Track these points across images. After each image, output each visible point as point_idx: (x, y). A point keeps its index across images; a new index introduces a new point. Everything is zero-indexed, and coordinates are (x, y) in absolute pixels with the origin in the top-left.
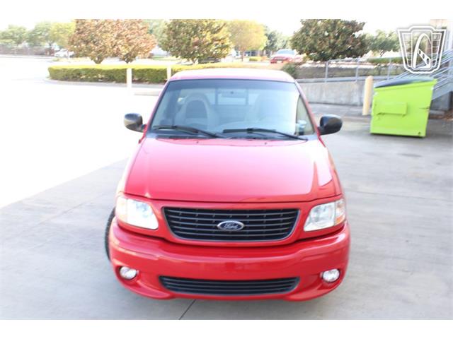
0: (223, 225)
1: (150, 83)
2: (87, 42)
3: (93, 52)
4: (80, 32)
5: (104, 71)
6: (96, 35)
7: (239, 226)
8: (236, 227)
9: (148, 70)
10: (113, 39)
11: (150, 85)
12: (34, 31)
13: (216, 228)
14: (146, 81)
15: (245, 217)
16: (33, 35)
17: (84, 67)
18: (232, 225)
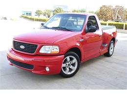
6: (105, 13)
10: (111, 14)
13: (20, 47)
15: (26, 45)
18: (22, 47)
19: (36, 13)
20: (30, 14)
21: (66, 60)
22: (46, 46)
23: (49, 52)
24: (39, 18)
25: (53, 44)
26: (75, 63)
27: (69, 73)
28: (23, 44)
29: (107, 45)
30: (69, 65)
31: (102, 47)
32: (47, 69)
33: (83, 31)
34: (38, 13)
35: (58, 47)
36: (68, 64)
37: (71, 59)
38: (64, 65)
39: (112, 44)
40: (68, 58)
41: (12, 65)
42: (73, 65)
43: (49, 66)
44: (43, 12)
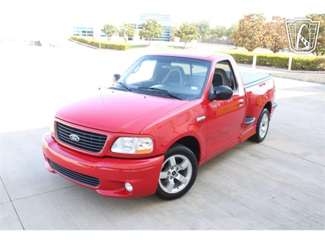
0: (71, 136)
1: (276, 67)
2: (244, 37)
3: (247, 44)
4: (240, 30)
5: (247, 56)
6: (250, 32)
7: (77, 139)
8: (76, 139)
9: (276, 58)
10: (262, 35)
11: (277, 69)
12: (230, 29)
13: (69, 137)
14: (274, 66)
15: (83, 135)
16: (229, 31)
17: (236, 53)
18: (74, 137)
19: (104, 31)
20: (90, 33)
21: (168, 164)
22: (126, 139)
23: (132, 152)
24: (109, 43)
25: (140, 135)
26: (186, 169)
27: (175, 191)
28: (75, 131)
29: (254, 119)
30: (174, 173)
31: (244, 126)
32: (129, 187)
33: (203, 97)
34: (108, 31)
35: (150, 140)
36: (171, 171)
37: (179, 161)
38: (163, 175)
39: (265, 116)
40: (172, 159)
41: (54, 172)
42: (183, 173)
43: (132, 181)
44: (119, 29)
